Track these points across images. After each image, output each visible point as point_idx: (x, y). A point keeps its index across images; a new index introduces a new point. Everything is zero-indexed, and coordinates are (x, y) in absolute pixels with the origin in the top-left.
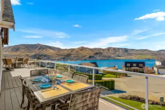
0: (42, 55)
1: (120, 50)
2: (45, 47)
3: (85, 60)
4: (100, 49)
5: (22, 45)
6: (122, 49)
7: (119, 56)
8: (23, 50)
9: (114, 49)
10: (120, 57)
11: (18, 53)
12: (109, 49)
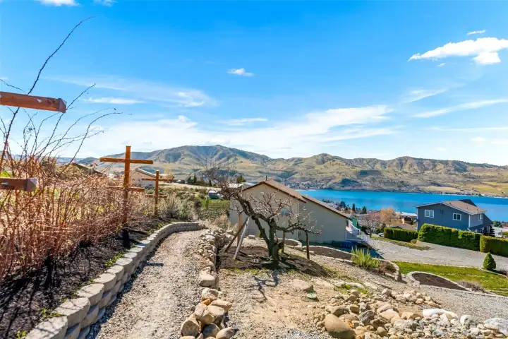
0: (226, 172)
1: (440, 167)
2: (232, 153)
3: (330, 189)
4: (375, 161)
5: (186, 147)
6: (446, 163)
7: (435, 184)
8: (187, 159)
9: (420, 162)
10: (439, 185)
11: (176, 165)
12: (401, 162)
